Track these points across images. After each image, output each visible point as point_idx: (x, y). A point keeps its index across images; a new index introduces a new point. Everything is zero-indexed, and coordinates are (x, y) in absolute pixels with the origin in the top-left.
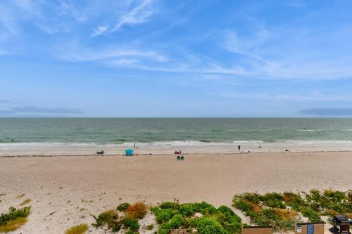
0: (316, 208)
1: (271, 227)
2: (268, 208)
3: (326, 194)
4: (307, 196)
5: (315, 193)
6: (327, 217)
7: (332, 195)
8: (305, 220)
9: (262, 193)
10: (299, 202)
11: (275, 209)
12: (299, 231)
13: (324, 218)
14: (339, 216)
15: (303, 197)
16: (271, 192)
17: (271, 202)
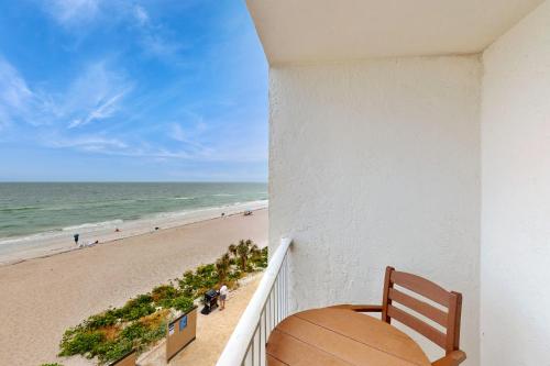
0: (188, 294)
1: (135, 350)
2: (130, 324)
3: (199, 272)
4: (181, 282)
5: (188, 275)
6: (198, 300)
7: (204, 271)
8: (178, 314)
9: (121, 305)
10: (171, 294)
11: (141, 320)
12: (172, 333)
13: (197, 302)
14: (209, 292)
15: (176, 286)
16: (134, 297)
17: (134, 313)
